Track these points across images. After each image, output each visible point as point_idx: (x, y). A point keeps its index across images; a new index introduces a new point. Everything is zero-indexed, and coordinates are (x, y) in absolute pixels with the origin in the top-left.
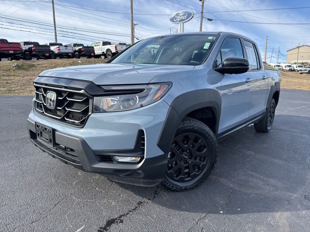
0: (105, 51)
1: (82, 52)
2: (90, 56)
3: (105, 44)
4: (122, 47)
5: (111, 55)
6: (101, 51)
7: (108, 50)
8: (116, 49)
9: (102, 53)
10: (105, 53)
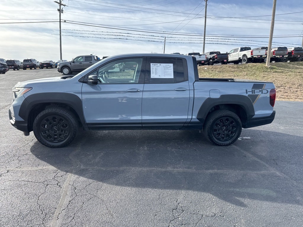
0: (241, 57)
1: (215, 59)
2: (224, 63)
3: (242, 49)
4: (259, 52)
5: (246, 60)
6: (238, 57)
7: (244, 55)
8: (252, 54)
9: (238, 59)
10: (241, 59)
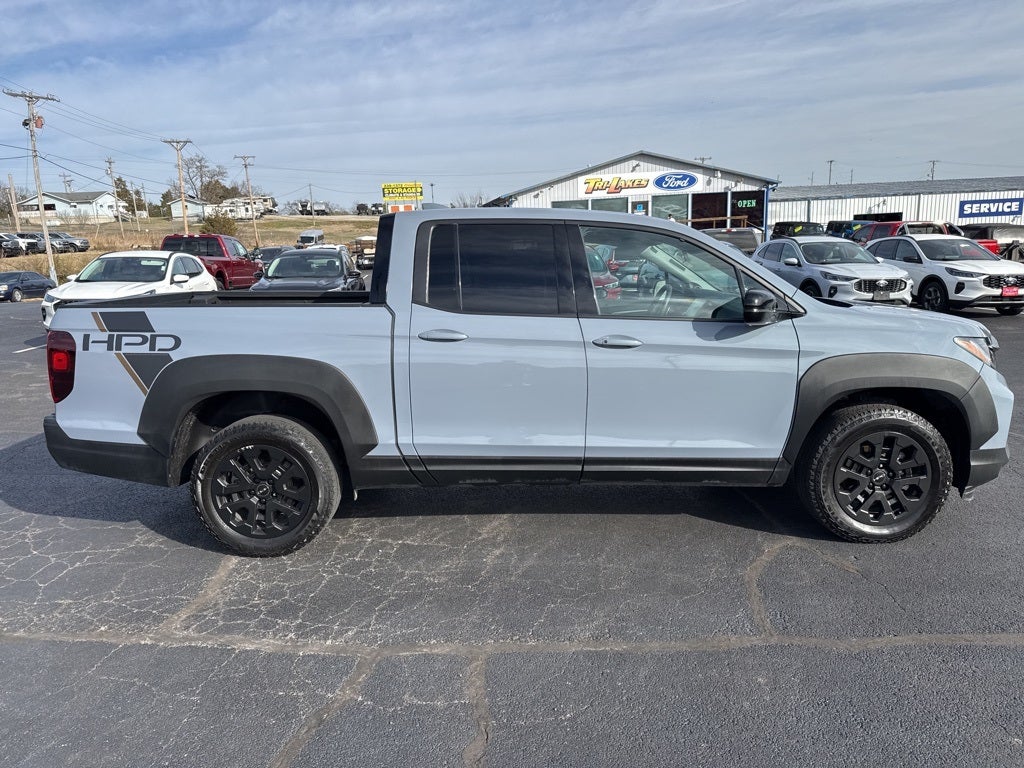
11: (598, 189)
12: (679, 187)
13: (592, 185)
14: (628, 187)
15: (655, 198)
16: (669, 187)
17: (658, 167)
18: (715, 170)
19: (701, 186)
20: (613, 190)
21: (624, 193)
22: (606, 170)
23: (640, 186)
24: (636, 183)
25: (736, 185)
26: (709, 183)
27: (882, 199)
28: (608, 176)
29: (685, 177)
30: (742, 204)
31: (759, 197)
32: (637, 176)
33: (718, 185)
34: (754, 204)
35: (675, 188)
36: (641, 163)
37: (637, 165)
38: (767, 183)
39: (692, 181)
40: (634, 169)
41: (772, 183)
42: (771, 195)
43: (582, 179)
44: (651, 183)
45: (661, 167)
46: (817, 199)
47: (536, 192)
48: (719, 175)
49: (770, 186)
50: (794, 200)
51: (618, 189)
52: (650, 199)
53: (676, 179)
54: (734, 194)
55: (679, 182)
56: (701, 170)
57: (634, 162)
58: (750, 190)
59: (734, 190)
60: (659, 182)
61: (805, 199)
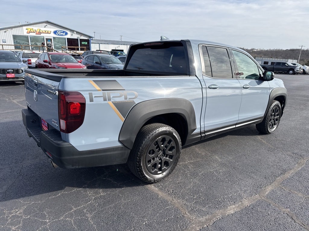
11: (32, 32)
12: (62, 35)
13: (29, 30)
14: (44, 33)
15: (54, 38)
16: (58, 35)
17: (54, 27)
18: (74, 31)
19: (69, 36)
20: (38, 33)
21: (42, 35)
22: (34, 25)
23: (48, 33)
24: (46, 32)
25: (81, 37)
26: (72, 35)
27: (118, 45)
28: (35, 28)
29: (64, 32)
30: (83, 43)
31: (88, 41)
32: (47, 29)
33: (75, 36)
34: (87, 43)
35: (61, 35)
36: (48, 25)
37: (46, 25)
38: (90, 37)
39: (66, 34)
40: (45, 27)
41: (92, 37)
42: (92, 41)
43: (25, 28)
44: (52, 33)
45: (55, 28)
46: (101, 44)
47: (5, 30)
48: (75, 33)
49: (91, 38)
50: (95, 43)
51: (40, 33)
52: (52, 38)
53: (61, 32)
54: (80, 39)
55: (62, 34)
56: (69, 30)
57: (45, 24)
58: (85, 39)
59: (80, 38)
60: (55, 32)
61: (98, 43)
